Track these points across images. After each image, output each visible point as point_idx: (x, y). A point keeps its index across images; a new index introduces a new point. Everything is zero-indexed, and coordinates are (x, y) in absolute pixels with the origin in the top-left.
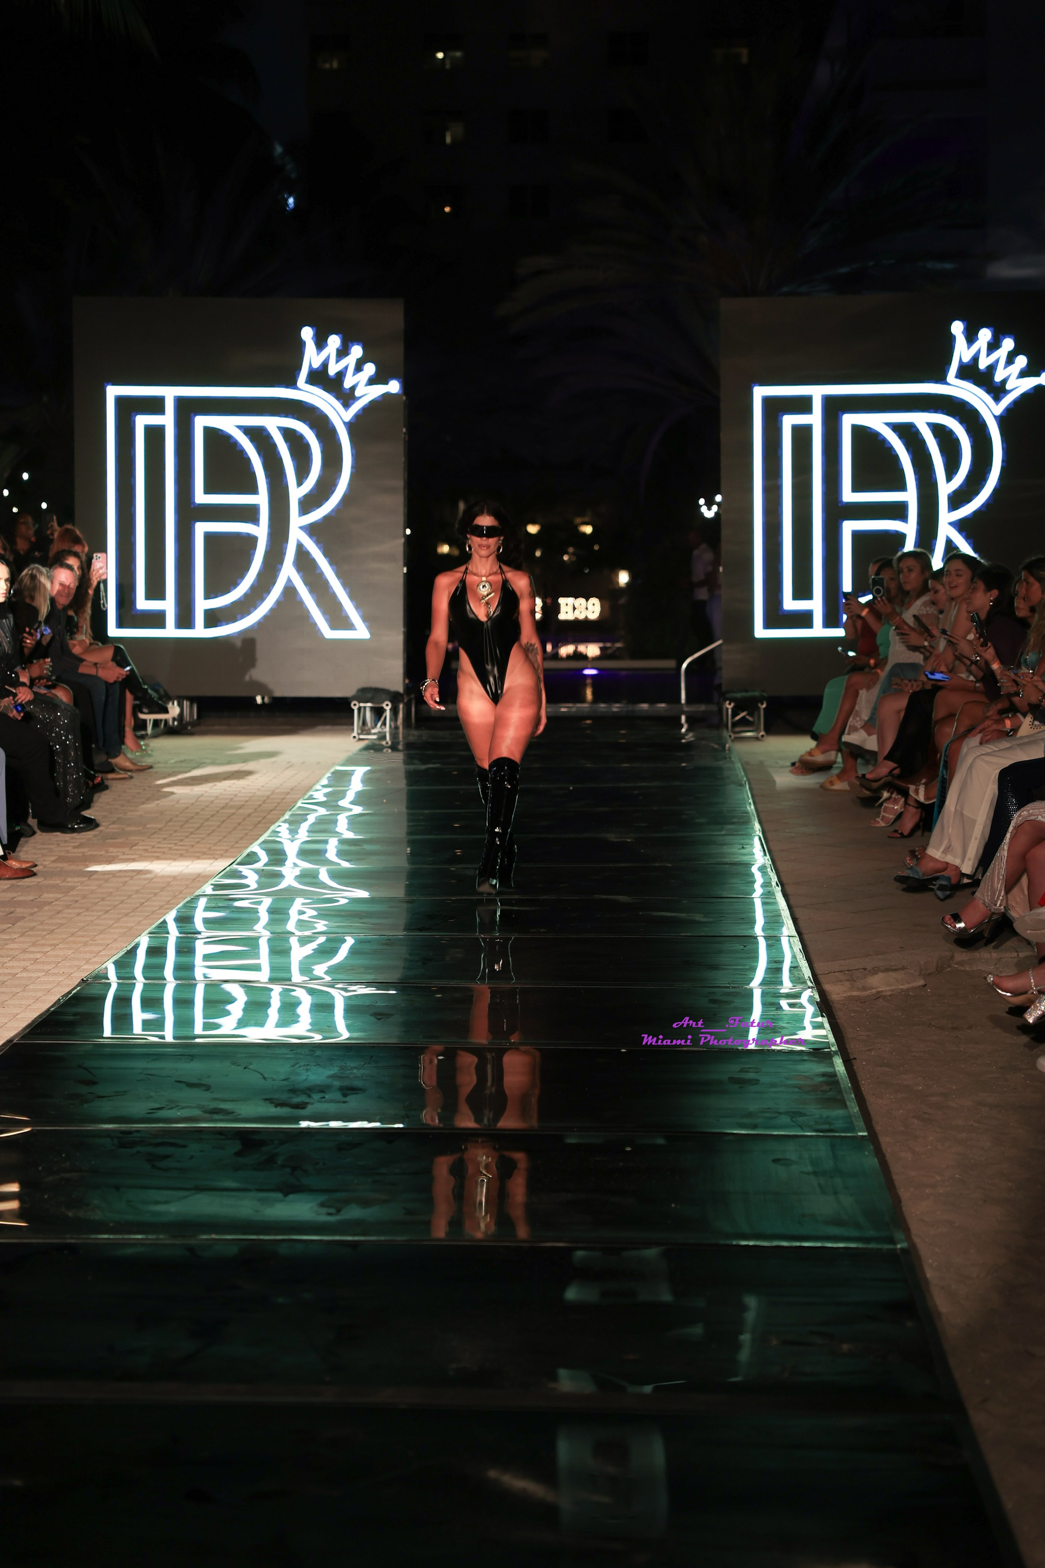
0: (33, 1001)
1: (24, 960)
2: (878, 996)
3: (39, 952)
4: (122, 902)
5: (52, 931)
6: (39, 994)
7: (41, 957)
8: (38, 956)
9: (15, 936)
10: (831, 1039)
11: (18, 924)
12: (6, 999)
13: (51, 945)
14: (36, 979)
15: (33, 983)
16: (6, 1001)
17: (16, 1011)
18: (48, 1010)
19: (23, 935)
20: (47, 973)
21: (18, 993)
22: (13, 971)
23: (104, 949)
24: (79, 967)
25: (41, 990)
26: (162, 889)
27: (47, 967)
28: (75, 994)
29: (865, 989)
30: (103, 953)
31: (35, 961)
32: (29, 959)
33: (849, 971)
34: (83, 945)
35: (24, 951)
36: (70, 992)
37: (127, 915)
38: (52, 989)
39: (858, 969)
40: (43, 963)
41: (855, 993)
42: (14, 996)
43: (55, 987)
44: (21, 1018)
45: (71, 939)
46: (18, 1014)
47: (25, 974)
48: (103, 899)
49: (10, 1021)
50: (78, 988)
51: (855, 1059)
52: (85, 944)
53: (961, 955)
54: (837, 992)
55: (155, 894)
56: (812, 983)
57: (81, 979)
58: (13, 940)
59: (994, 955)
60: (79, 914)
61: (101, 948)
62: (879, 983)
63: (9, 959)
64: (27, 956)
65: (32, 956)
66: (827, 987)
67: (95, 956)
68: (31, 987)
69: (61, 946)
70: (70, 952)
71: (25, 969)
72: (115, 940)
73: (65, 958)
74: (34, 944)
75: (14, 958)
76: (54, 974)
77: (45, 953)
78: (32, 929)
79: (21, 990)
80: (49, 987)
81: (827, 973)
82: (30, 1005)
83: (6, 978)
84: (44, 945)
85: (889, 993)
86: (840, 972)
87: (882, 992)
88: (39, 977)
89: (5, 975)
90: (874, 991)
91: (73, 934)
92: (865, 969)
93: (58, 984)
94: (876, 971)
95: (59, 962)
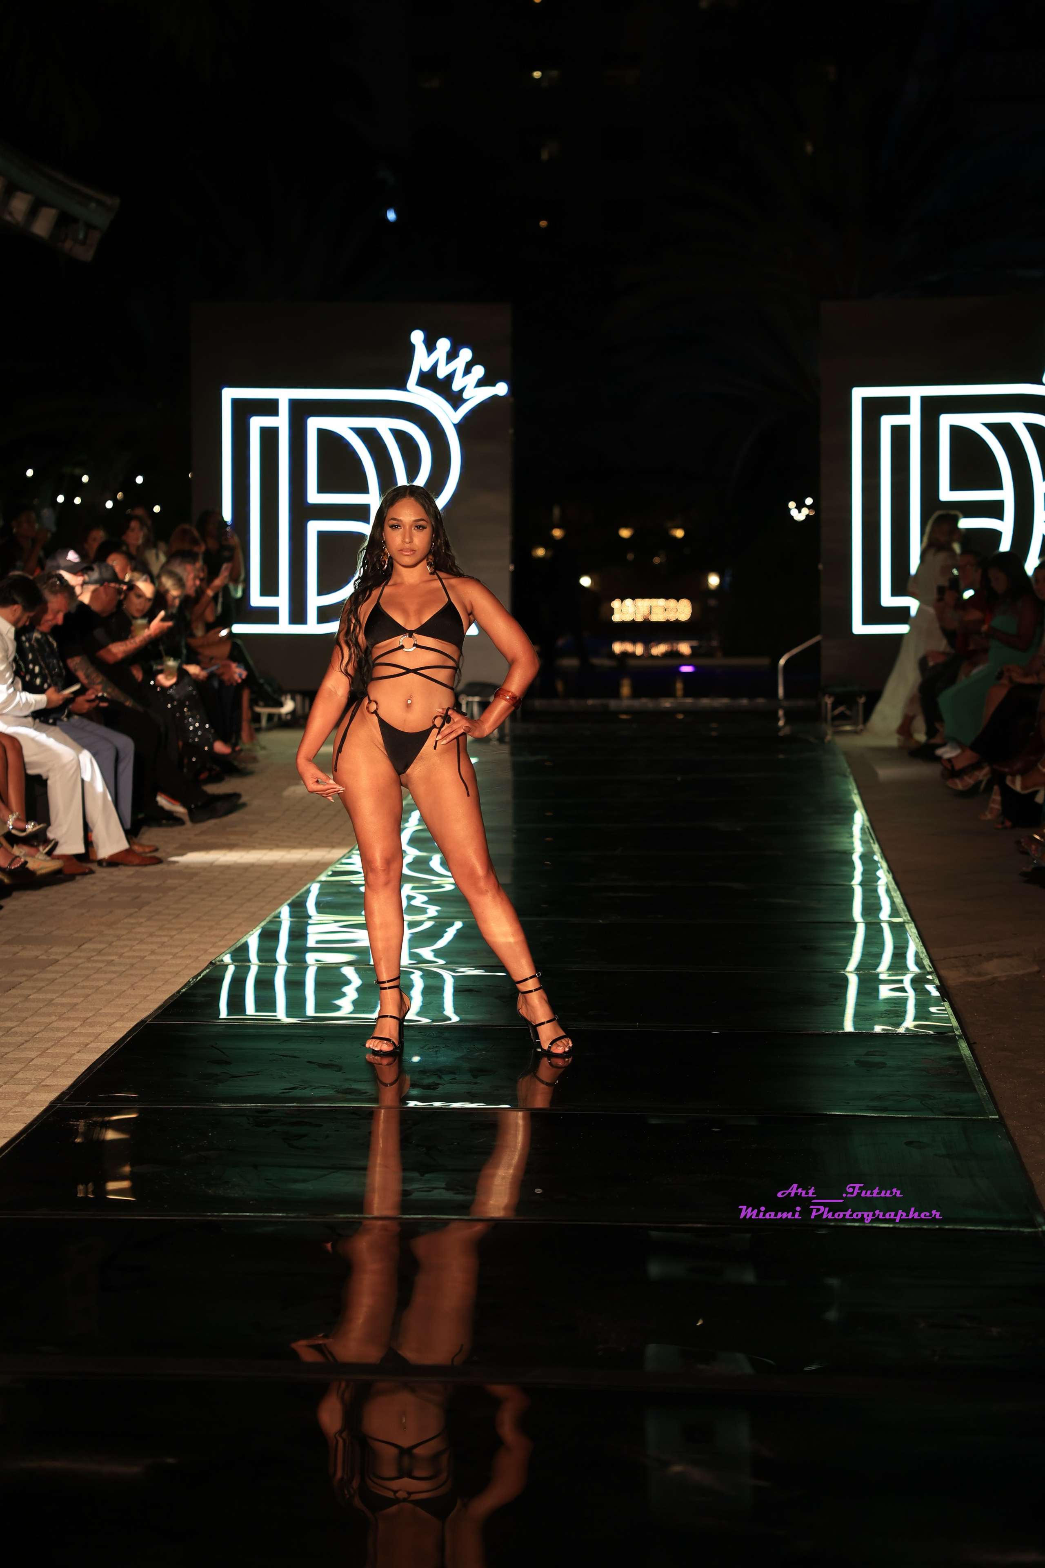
0: (162, 983)
1: (152, 943)
2: (994, 982)
3: (165, 936)
4: (244, 888)
5: (177, 916)
6: (168, 976)
7: (168, 941)
8: (166, 939)
9: (142, 920)
10: (954, 1023)
11: (145, 909)
12: (136, 981)
13: (177, 929)
14: (164, 962)
15: (161, 966)
16: (136, 983)
17: (145, 992)
18: (179, 992)
19: (149, 919)
20: (175, 956)
21: (147, 975)
22: (142, 954)
23: (229, 933)
24: (205, 951)
25: (170, 972)
26: (283, 876)
27: (175, 950)
28: (204, 976)
29: (980, 974)
30: (228, 937)
31: (163, 944)
32: (157, 943)
33: (964, 956)
34: (209, 930)
35: (152, 934)
36: (199, 974)
37: (249, 900)
38: (180, 972)
39: (973, 955)
40: (170, 946)
41: (971, 979)
42: (144, 978)
43: (183, 969)
44: (151, 999)
45: (196, 923)
46: (148, 996)
47: (153, 957)
48: (226, 885)
49: (140, 1002)
50: (207, 971)
51: (978, 1042)
52: (211, 928)
54: (955, 978)
55: (276, 881)
56: (931, 968)
57: (209, 962)
58: (140, 924)
60: (203, 899)
61: (226, 932)
62: (995, 969)
63: (137, 942)
64: (154, 939)
65: (159, 939)
66: (943, 973)
67: (220, 941)
68: (160, 969)
69: (187, 930)
70: (196, 936)
71: (153, 952)
72: (240, 925)
73: (192, 942)
74: (161, 928)
75: (141, 941)
76: (181, 957)
77: (171, 937)
78: (158, 913)
79: (150, 972)
80: (176, 969)
81: (942, 958)
82: (159, 987)
83: (135, 961)
84: (170, 929)
85: (1005, 979)
86: (957, 957)
87: (997, 977)
88: (167, 960)
89: (133, 957)
90: (989, 977)
91: (198, 919)
92: (980, 955)
93: (186, 967)
94: (990, 957)
95: (186, 946)
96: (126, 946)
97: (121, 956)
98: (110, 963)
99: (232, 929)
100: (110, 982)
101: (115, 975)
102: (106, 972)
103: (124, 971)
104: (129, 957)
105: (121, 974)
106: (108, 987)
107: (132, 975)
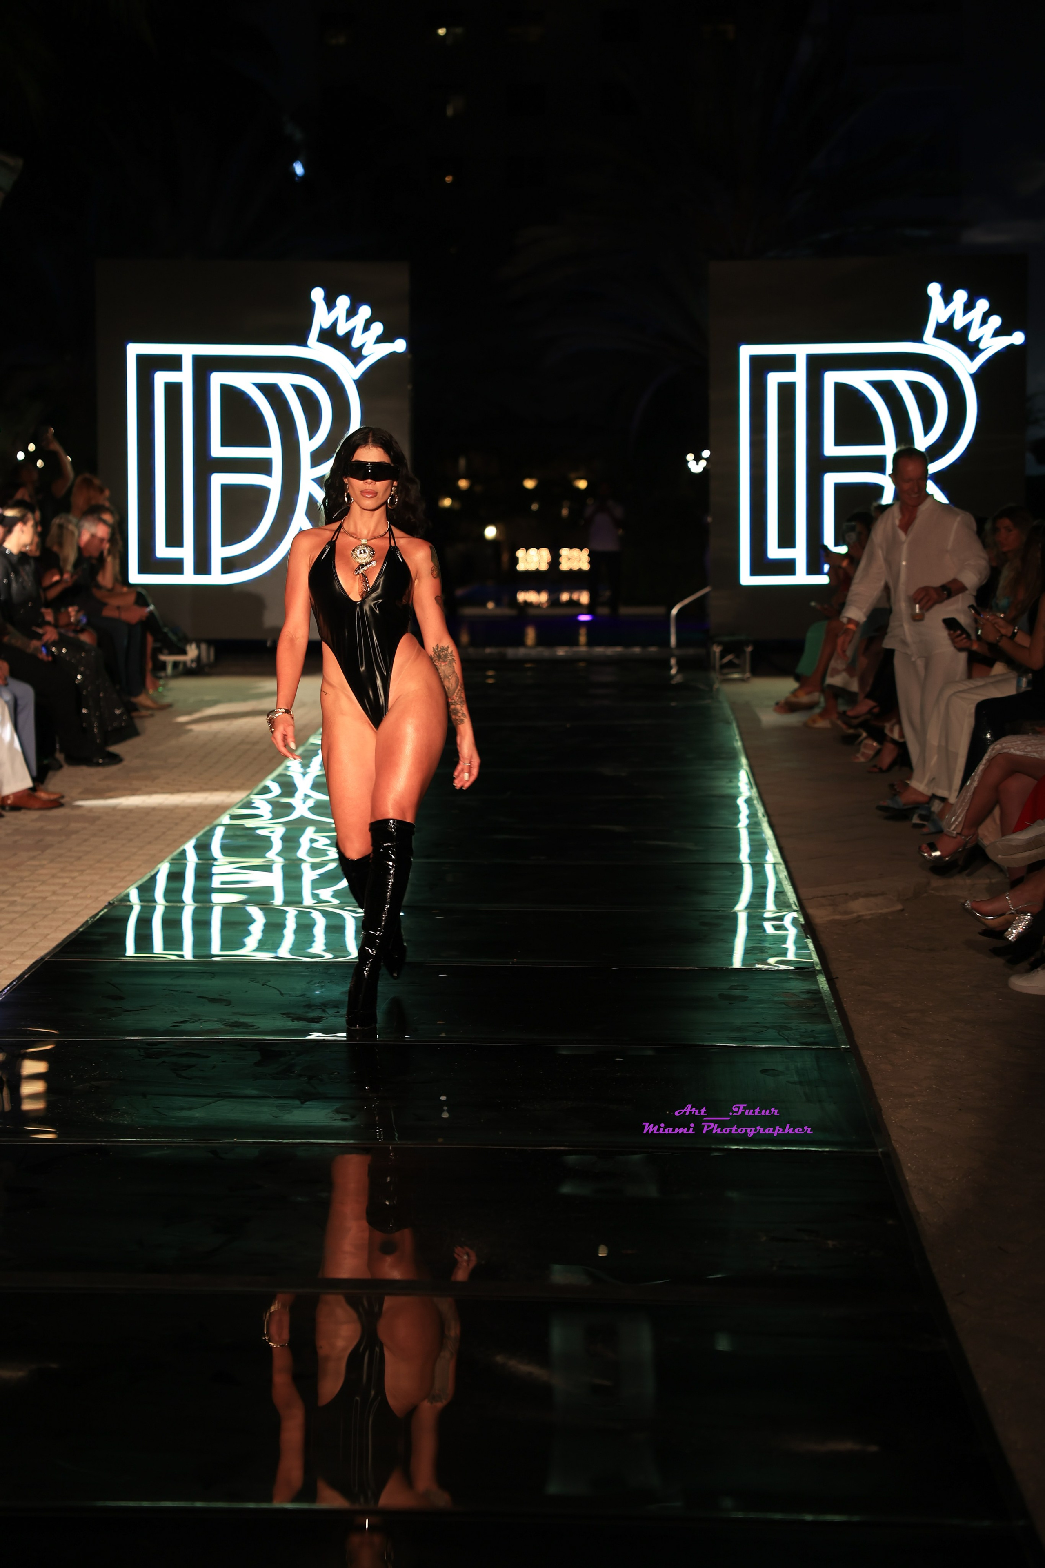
0: (61, 923)
1: (54, 884)
2: (859, 920)
3: (67, 877)
4: (145, 831)
5: (79, 858)
6: (68, 916)
7: (69, 882)
8: (67, 880)
9: (45, 862)
10: (816, 958)
11: (48, 851)
12: (37, 920)
13: (78, 871)
14: (65, 902)
15: (61, 906)
16: (37, 922)
17: (45, 932)
18: (77, 929)
19: (52, 861)
20: (75, 896)
21: (48, 915)
22: (44, 895)
23: (129, 875)
24: (105, 892)
25: (70, 912)
26: (183, 819)
27: (75, 891)
28: (102, 915)
29: (846, 913)
30: (128, 878)
31: (64, 885)
32: (59, 884)
33: (831, 896)
34: (109, 871)
35: (54, 876)
36: (97, 914)
37: (150, 843)
38: (80, 911)
39: (840, 895)
40: (71, 887)
41: (837, 917)
42: (44, 917)
43: (83, 909)
44: (50, 938)
45: (97, 865)
46: (47, 934)
47: (54, 898)
48: (127, 828)
49: (40, 941)
50: (105, 910)
51: (837, 978)
52: (111, 870)
53: (937, 882)
54: (820, 916)
55: (176, 824)
56: (796, 905)
57: (107, 901)
58: (43, 867)
59: (968, 881)
60: (104, 843)
61: (126, 874)
62: (860, 907)
63: (39, 883)
64: (56, 881)
65: (61, 881)
66: (811, 911)
67: (120, 881)
68: (61, 909)
69: (88, 871)
70: (96, 878)
71: (54, 893)
72: (139, 866)
73: (92, 883)
74: (63, 870)
75: (43, 883)
76: (82, 898)
77: (73, 878)
78: (61, 855)
79: (51, 912)
80: (77, 909)
81: (810, 899)
82: (60, 926)
83: (36, 901)
84: (72, 871)
85: (869, 917)
86: (824, 897)
87: (863, 916)
88: (68, 901)
89: (36, 898)
90: (855, 915)
91: (99, 861)
92: (847, 894)
93: (87, 907)
94: (856, 896)
95: (86, 887)
96: (28, 887)
97: (23, 896)
98: (13, 903)
99: (132, 871)
100: (12, 921)
101: (16, 915)
102: (8, 912)
103: (26, 912)
104: (31, 898)
105: (23, 913)
106: (10, 927)
107: (34, 915)
